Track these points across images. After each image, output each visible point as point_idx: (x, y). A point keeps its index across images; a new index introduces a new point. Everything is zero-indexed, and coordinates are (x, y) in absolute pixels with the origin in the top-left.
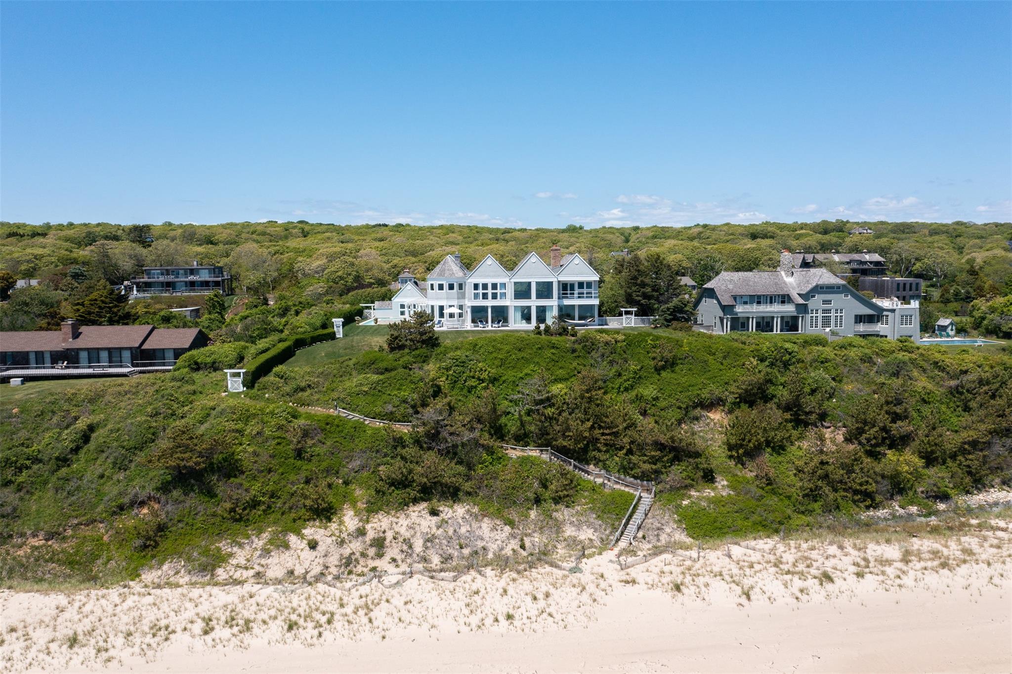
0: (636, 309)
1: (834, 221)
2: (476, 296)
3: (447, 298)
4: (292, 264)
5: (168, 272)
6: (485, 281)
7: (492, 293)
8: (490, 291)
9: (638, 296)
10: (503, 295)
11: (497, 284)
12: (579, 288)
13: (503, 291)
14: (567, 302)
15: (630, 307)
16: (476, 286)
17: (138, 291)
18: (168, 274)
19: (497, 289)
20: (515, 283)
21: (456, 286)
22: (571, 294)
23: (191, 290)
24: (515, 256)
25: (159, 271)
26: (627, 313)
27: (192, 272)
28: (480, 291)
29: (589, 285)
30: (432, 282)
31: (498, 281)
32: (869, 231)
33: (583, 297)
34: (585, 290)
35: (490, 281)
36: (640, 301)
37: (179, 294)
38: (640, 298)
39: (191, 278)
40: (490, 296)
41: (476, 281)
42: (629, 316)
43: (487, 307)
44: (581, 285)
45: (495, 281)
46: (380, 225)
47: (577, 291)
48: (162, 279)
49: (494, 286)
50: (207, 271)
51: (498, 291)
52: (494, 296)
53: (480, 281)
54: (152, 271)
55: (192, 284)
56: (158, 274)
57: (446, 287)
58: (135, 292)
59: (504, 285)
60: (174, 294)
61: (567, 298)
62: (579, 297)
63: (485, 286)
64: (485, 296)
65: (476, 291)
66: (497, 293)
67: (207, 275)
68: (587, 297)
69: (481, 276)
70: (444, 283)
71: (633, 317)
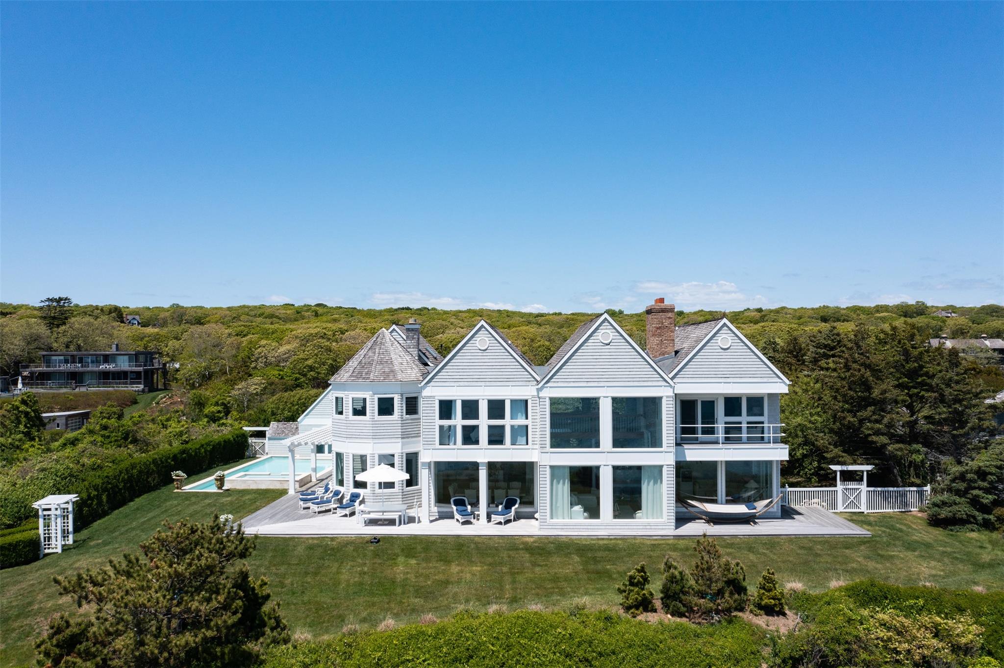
0: (869, 468)
1: (914, 303)
2: (446, 436)
3: (375, 437)
4: (250, 349)
5: (73, 360)
6: (470, 394)
7: (490, 427)
8: (483, 422)
9: (878, 433)
10: (522, 432)
11: (502, 402)
12: (727, 414)
13: (520, 421)
14: (695, 454)
15: (855, 463)
16: (446, 409)
17: (23, 384)
18: (74, 362)
19: (502, 417)
20: (554, 402)
21: (399, 406)
22: (706, 431)
23: (104, 383)
24: (549, 341)
25: (62, 358)
26: (848, 477)
27: (107, 359)
28: (458, 421)
29: (756, 403)
30: (340, 394)
31: (507, 393)
32: (953, 314)
33: (739, 441)
34: (744, 419)
35: (483, 394)
36: (884, 446)
37: (83, 389)
38: (884, 439)
39: (103, 367)
40: (484, 435)
41: (447, 393)
42: (852, 485)
43: (475, 466)
44: (733, 404)
45: (497, 393)
46: (403, 309)
47: (721, 422)
48: (63, 368)
49: (496, 408)
50: (126, 357)
51: (508, 422)
52: (496, 437)
53: (458, 393)
54: (54, 358)
55: (106, 376)
56: (60, 362)
57: (372, 407)
58: (20, 386)
59: (522, 406)
60: (77, 390)
61: (696, 441)
62: (727, 440)
63: (470, 408)
64: (470, 436)
65: (446, 423)
66: (502, 427)
67: (127, 364)
68: (750, 440)
69: (458, 381)
70: (367, 395)
71: (863, 487)
